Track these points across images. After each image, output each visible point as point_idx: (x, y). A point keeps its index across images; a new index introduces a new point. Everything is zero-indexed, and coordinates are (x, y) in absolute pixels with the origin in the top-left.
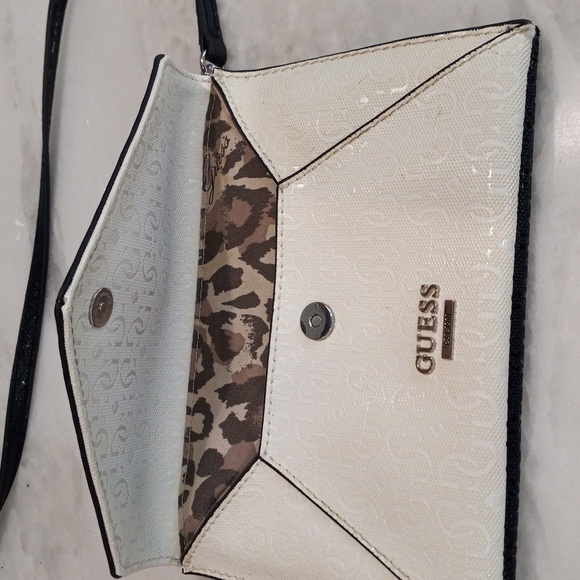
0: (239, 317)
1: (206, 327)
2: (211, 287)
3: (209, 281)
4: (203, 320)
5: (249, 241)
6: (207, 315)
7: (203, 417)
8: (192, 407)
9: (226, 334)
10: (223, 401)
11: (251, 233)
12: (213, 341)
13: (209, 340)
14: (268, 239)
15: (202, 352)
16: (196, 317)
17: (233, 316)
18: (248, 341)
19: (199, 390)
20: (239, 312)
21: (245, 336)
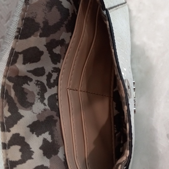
0: (34, 81)
1: (11, 84)
2: (21, 57)
3: (20, 53)
4: (10, 79)
5: (52, 36)
6: (13, 76)
7: (19, 147)
8: (7, 142)
9: (25, 91)
10: (33, 133)
11: (55, 32)
12: (16, 95)
13: (13, 94)
14: (60, 39)
15: (7, 102)
16: (5, 76)
17: (31, 80)
18: (37, 96)
19: (11, 129)
20: (34, 78)
21: (36, 93)
